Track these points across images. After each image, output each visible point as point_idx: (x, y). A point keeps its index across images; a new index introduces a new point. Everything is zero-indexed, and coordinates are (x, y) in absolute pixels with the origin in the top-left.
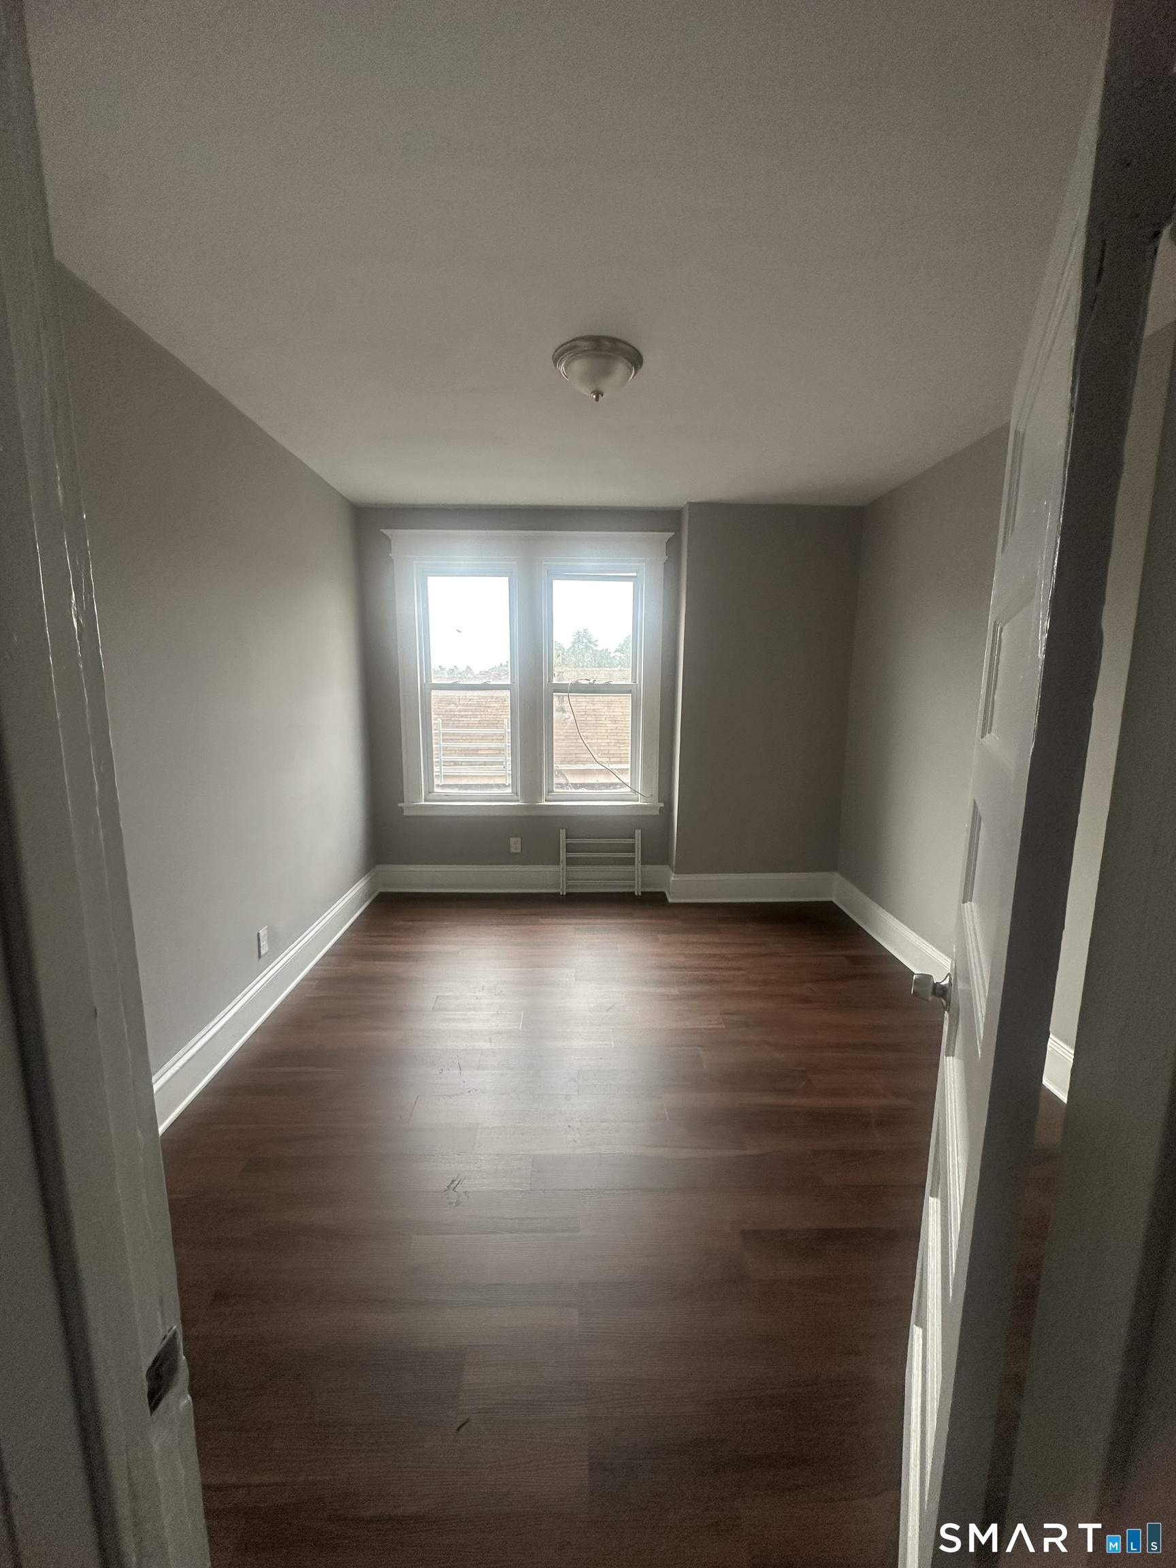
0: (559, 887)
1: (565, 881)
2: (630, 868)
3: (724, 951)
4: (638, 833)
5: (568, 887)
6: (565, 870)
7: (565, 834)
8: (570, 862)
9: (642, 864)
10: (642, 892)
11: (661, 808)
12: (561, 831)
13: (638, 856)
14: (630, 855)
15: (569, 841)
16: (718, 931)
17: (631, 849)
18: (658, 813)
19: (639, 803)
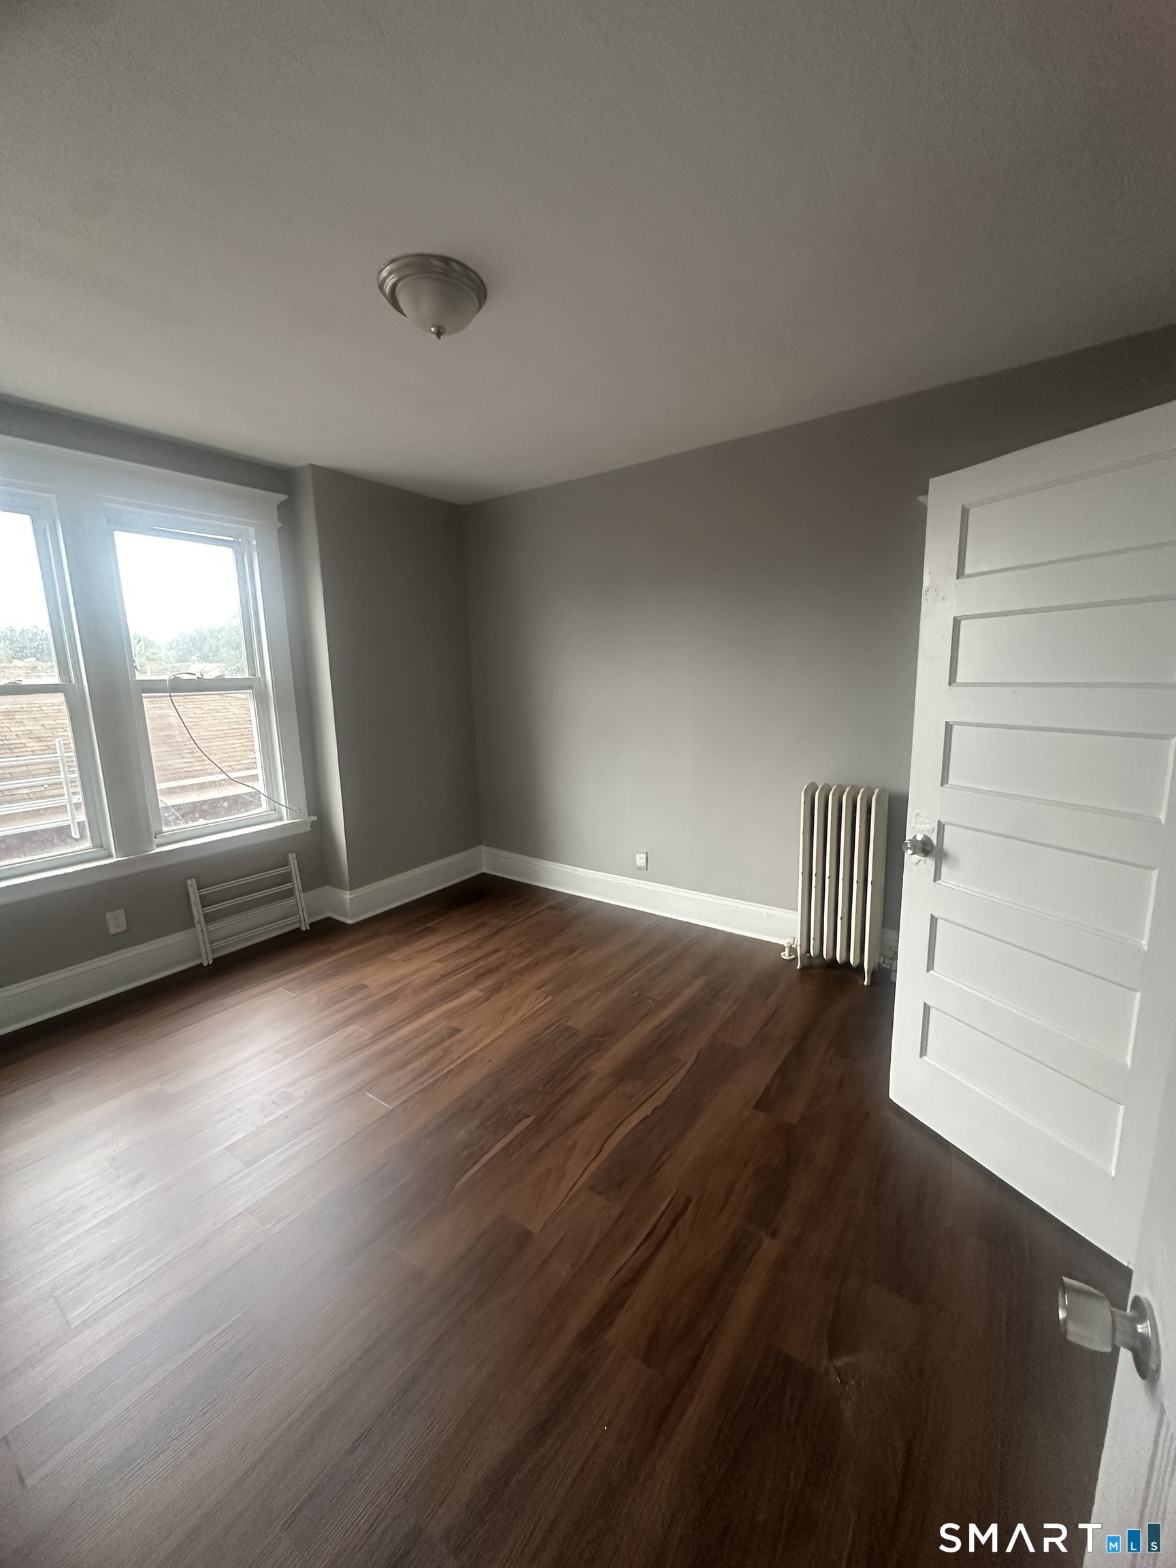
0: (199, 956)
1: (208, 945)
2: (290, 902)
3: (463, 943)
4: (292, 858)
5: (213, 951)
6: (205, 932)
7: (196, 886)
8: (209, 919)
9: (304, 892)
10: (311, 925)
11: (313, 822)
12: (189, 882)
13: (297, 883)
14: (288, 886)
15: (204, 891)
16: (432, 931)
17: (287, 878)
18: (309, 829)
19: (286, 822)
